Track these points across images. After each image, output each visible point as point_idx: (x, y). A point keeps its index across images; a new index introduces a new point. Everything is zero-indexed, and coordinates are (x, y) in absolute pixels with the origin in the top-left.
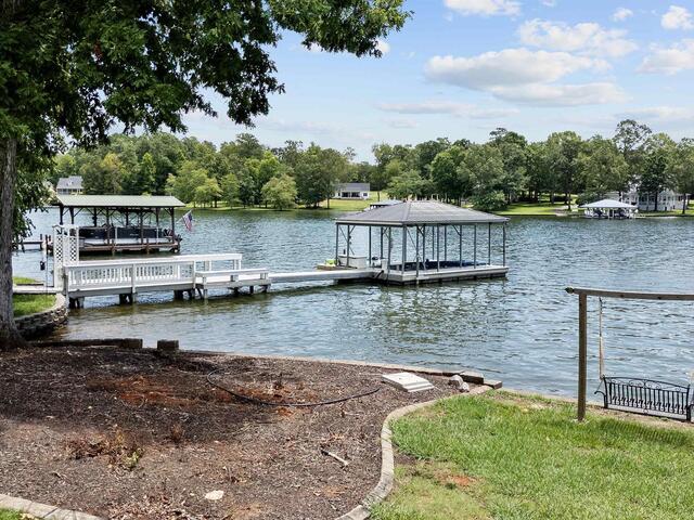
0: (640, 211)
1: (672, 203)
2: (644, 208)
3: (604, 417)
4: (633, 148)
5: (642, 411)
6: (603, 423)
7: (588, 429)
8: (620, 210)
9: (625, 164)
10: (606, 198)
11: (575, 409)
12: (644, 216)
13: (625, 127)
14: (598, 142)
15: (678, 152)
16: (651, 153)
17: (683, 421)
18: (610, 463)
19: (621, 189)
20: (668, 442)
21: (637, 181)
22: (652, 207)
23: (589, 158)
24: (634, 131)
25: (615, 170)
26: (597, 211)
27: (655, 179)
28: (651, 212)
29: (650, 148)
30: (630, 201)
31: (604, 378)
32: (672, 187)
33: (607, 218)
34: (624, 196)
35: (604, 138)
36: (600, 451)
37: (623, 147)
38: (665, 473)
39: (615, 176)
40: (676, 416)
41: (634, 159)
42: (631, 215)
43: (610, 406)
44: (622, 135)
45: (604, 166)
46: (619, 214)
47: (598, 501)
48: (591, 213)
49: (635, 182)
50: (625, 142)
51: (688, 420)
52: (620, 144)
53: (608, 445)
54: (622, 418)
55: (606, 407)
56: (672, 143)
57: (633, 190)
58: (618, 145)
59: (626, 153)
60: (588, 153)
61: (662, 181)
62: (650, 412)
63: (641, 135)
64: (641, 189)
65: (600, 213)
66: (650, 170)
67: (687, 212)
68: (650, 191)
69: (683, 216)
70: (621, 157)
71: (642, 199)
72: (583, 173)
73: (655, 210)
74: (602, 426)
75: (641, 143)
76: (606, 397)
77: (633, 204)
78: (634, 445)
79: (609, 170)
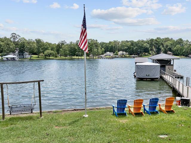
0: (19, 58)
1: (27, 56)
2: (20, 57)
3: (10, 117)
4: (16, 41)
5: (20, 113)
6: (10, 119)
7: (6, 121)
8: (14, 58)
9: (14, 45)
10: (9, 54)
11: (2, 117)
12: (20, 59)
13: (13, 35)
14: (5, 38)
15: (28, 42)
16: (21, 42)
17: (31, 113)
18: (12, 129)
19: (14, 52)
20: (27, 119)
21: (18, 50)
22: (22, 57)
23: (3, 43)
24: (16, 36)
25: (11, 47)
26: (7, 58)
27: (22, 49)
28: (22, 58)
29: (20, 41)
30: (16, 55)
31: (10, 107)
32: (27, 52)
33: (10, 60)
34: (14, 54)
35: (7, 38)
36: (9, 127)
37: (13, 40)
38: (26, 128)
39: (11, 48)
40: (29, 112)
41: (16, 44)
42: (17, 59)
43: (12, 114)
44: (12, 37)
45: (8, 46)
46: (13, 59)
47: (8, 141)
48: (5, 59)
49: (17, 50)
50: (13, 39)
51: (32, 113)
52: (12, 40)
53: (12, 124)
54: (15, 116)
55: (11, 114)
56: (26, 40)
57: (17, 52)
58: (11, 40)
59: (14, 42)
60: (3, 42)
61: (24, 50)
62: (22, 113)
63: (18, 37)
64: (19, 52)
65: (8, 59)
66: (21, 47)
67: (31, 58)
68: (21, 52)
69: (30, 59)
70: (13, 43)
71: (19, 55)
72: (2, 47)
73: (23, 58)
74: (10, 120)
75: (18, 40)
76: (10, 112)
77: (17, 56)
78: (19, 123)
79: (9, 47)
